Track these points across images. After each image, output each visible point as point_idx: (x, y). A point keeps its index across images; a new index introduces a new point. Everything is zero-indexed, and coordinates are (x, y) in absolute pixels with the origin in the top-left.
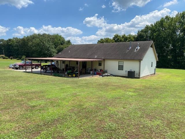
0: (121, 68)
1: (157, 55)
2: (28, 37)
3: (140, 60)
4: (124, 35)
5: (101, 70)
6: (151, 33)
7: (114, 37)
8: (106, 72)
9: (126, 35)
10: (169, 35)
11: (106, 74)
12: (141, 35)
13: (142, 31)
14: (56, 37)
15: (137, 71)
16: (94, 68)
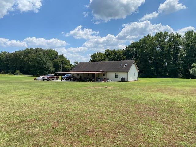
0: (117, 77)
1: (138, 68)
2: (20, 51)
3: (127, 72)
4: (114, 50)
5: (105, 79)
6: (137, 48)
7: (105, 51)
8: (108, 79)
9: (116, 50)
10: (150, 51)
11: (109, 80)
12: (128, 50)
13: (129, 47)
14: (50, 51)
15: (126, 78)
16: (100, 77)
